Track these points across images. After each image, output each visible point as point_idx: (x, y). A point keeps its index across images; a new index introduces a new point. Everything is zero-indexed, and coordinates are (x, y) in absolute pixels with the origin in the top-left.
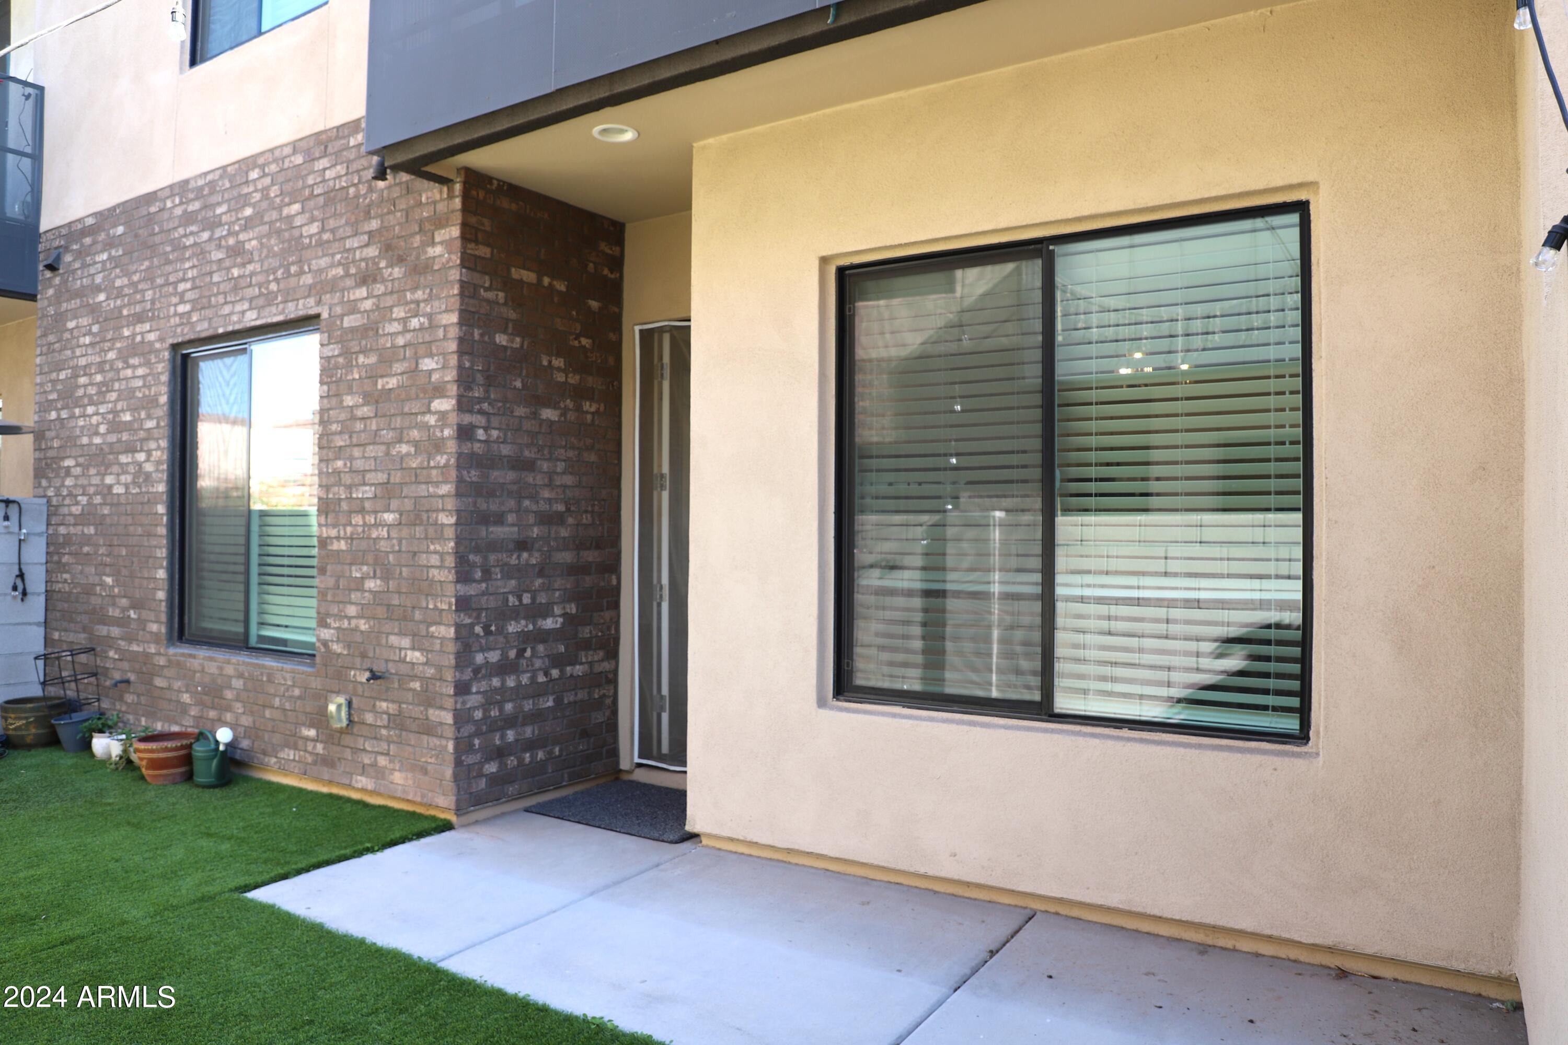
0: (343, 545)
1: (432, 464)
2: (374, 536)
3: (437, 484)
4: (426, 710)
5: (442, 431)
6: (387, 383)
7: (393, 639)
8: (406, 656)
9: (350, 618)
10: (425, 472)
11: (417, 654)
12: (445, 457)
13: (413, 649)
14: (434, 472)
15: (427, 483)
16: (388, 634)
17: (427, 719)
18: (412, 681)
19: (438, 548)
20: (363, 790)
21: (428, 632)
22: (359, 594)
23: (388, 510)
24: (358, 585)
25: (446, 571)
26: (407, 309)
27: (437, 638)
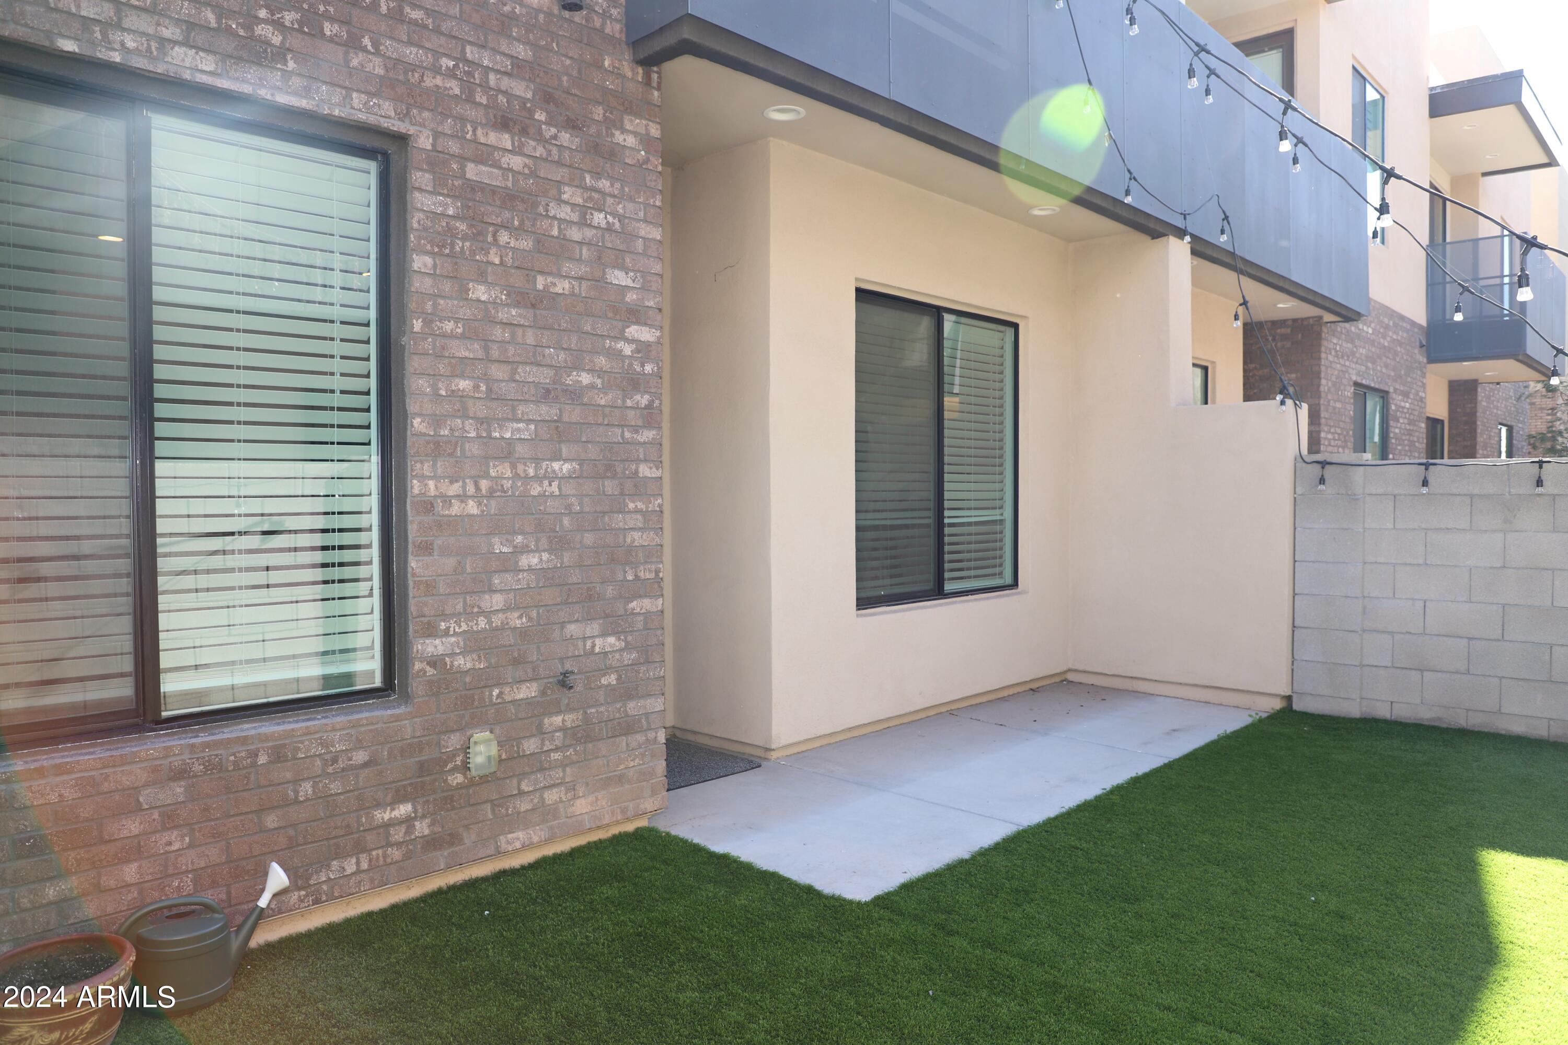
0: (472, 508)
1: (629, 403)
2: (534, 492)
3: (636, 429)
4: (625, 705)
5: (643, 366)
6: (555, 285)
7: (573, 629)
8: (594, 646)
9: (487, 614)
10: (617, 412)
11: (611, 640)
12: (647, 397)
13: (604, 634)
14: (631, 414)
15: (622, 426)
16: (563, 625)
17: (627, 716)
18: (604, 675)
19: (640, 505)
20: (526, 847)
21: (626, 610)
22: (508, 577)
23: (557, 457)
24: (508, 564)
25: (652, 533)
26: (585, 195)
27: (639, 614)
